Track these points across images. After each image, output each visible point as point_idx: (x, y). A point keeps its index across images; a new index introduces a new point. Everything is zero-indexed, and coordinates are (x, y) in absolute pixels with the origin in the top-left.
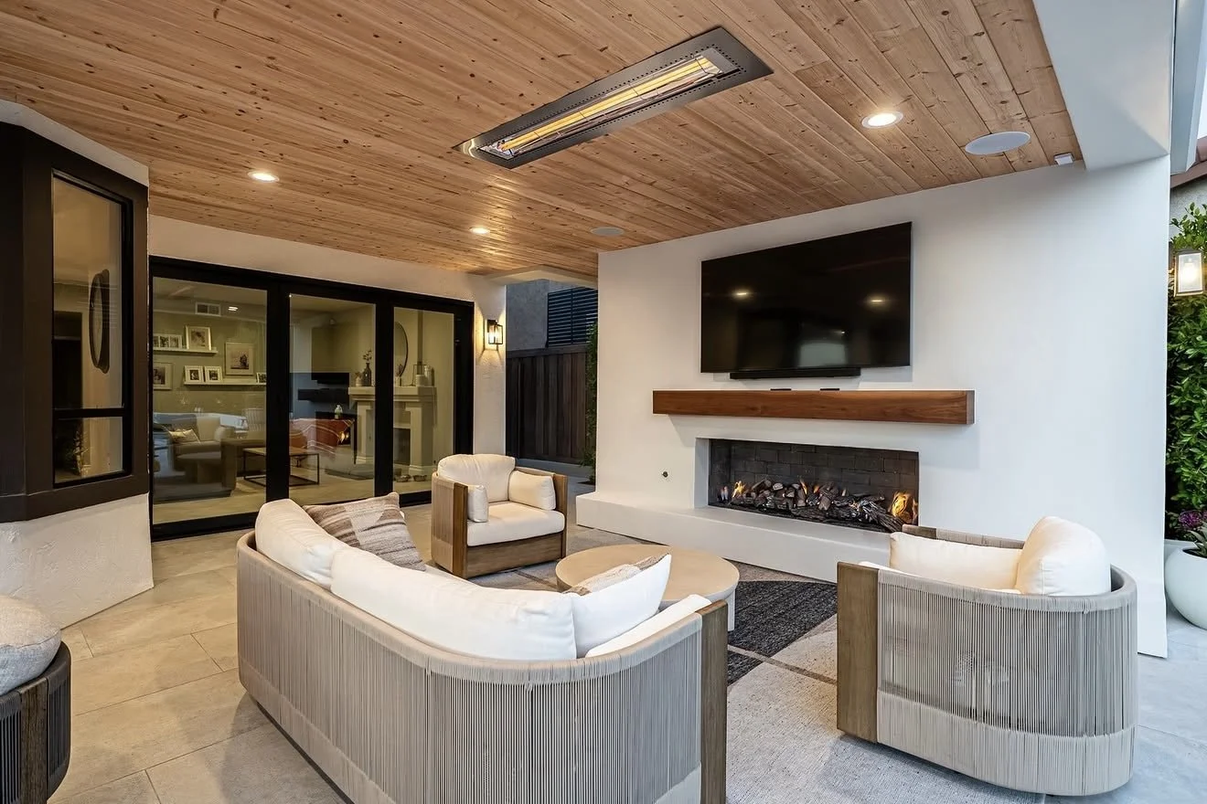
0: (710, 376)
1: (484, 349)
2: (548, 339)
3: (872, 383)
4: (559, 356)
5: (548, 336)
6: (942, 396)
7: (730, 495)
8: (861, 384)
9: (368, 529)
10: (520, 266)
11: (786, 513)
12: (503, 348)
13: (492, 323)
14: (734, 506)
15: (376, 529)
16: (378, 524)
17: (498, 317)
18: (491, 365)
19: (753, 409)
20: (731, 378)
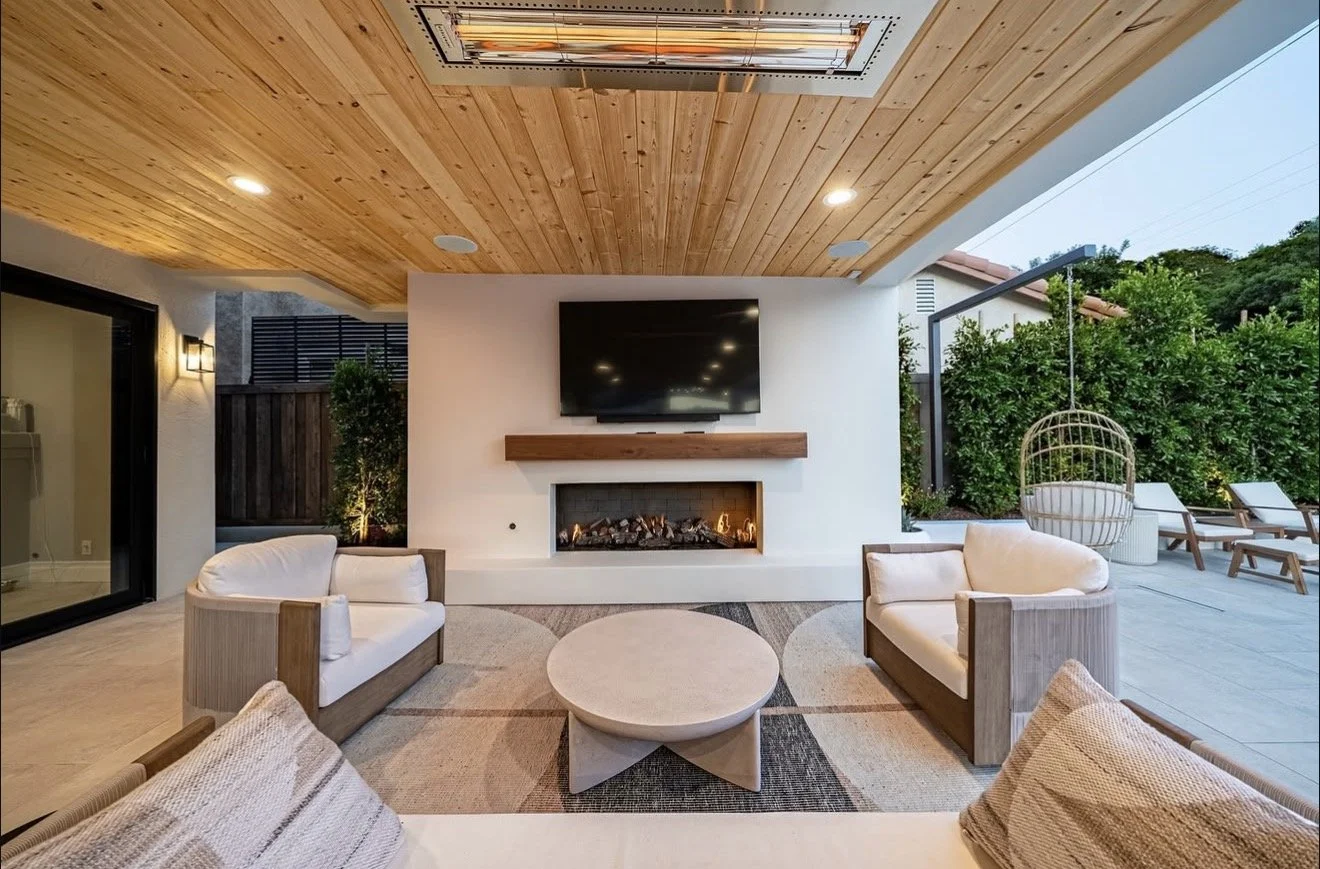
0: (568, 420)
1: (177, 377)
2: (253, 375)
3: (726, 428)
4: (274, 397)
5: (253, 370)
6: (779, 436)
7: (570, 537)
8: (717, 428)
9: (276, 835)
10: (264, 266)
11: (634, 546)
12: (210, 379)
13: (191, 340)
14: (578, 548)
15: (297, 822)
16: (297, 801)
17: (203, 333)
18: (190, 401)
19: (630, 452)
20: (598, 421)
